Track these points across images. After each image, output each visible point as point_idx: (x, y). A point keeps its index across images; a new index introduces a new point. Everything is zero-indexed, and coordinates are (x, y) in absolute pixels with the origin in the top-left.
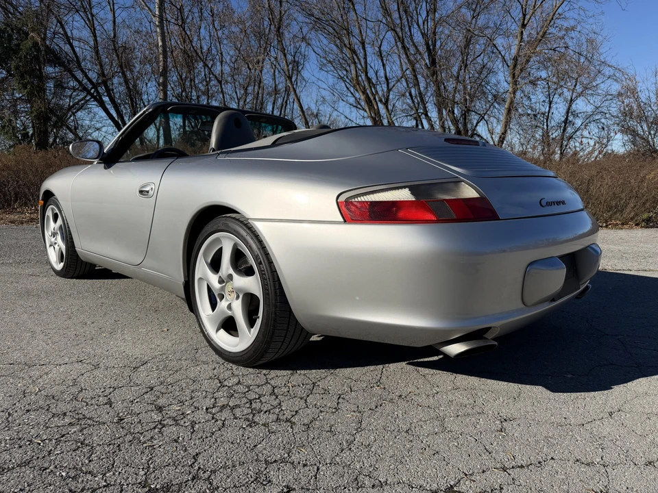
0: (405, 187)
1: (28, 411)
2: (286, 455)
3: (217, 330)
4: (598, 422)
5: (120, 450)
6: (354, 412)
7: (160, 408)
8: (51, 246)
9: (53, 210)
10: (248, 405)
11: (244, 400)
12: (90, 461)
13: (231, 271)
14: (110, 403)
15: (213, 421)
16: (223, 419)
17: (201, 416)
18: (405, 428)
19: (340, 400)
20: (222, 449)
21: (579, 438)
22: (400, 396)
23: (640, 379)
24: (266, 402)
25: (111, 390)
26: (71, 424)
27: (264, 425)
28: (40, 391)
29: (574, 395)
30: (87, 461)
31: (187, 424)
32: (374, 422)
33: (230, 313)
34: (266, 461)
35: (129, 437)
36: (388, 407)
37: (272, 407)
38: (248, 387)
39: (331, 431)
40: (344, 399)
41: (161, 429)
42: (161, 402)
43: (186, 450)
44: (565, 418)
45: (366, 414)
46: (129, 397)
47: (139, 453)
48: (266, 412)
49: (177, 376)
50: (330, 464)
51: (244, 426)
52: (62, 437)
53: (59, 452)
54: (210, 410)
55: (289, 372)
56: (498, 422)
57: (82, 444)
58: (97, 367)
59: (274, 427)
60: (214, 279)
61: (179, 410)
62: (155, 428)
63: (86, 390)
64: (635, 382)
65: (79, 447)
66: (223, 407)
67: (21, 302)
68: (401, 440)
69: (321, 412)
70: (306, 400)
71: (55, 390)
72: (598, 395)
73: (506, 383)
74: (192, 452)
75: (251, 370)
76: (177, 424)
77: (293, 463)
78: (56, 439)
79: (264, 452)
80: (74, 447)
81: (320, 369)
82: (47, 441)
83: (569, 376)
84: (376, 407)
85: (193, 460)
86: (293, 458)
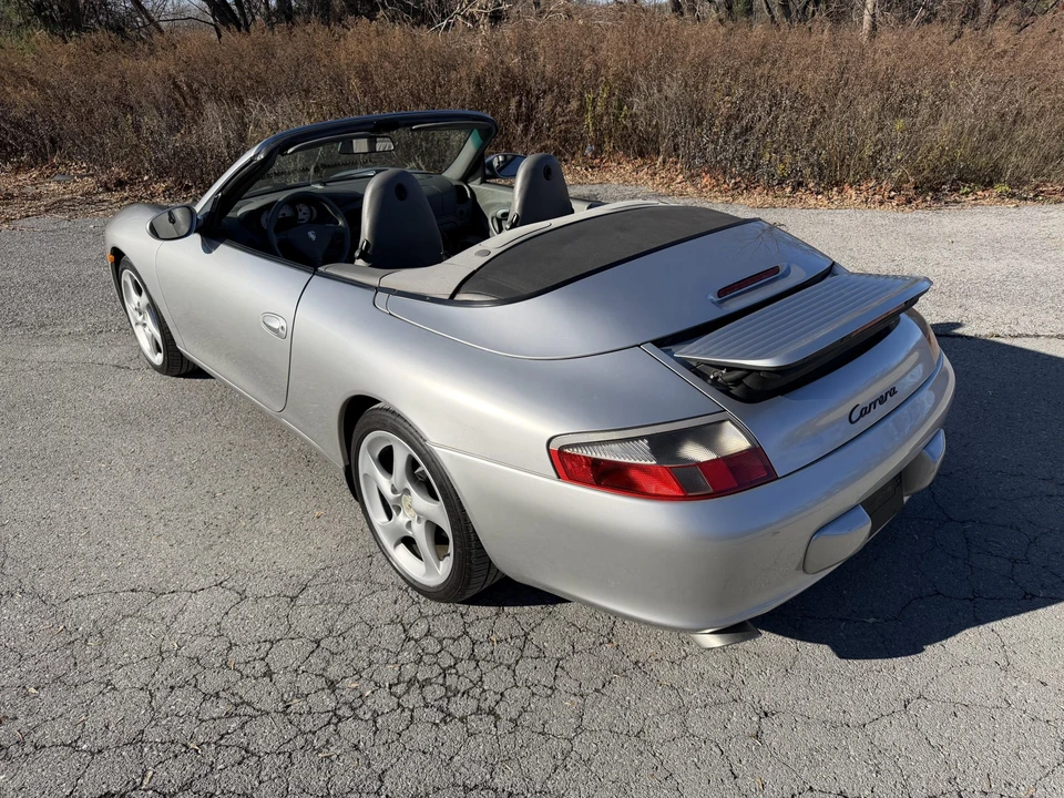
0: (642, 438)
1: (172, 688)
2: (488, 776)
3: (396, 545)
4: (885, 720)
5: (293, 765)
6: (575, 695)
7: (332, 683)
8: (137, 324)
9: (131, 276)
10: (440, 680)
11: (436, 669)
12: (260, 783)
13: (408, 486)
14: (269, 674)
15: (399, 711)
16: (411, 707)
17: (383, 701)
18: (636, 726)
19: (559, 671)
20: (412, 765)
21: (852, 753)
22: (637, 663)
23: (967, 631)
24: (463, 675)
25: (268, 646)
26: (229, 715)
27: (462, 719)
28: (180, 647)
29: (866, 663)
30: (257, 784)
31: (367, 717)
32: (600, 715)
33: (410, 533)
34: (465, 786)
35: (300, 741)
36: (620, 685)
37: (471, 685)
38: (440, 642)
39: (543, 733)
40: (563, 668)
41: (336, 725)
42: (334, 671)
43: (369, 766)
44: (844, 712)
45: (589, 701)
46: (292, 662)
47: (315, 770)
48: (464, 693)
49: (348, 618)
50: (540, 792)
51: (437, 721)
52: (221, 739)
53: (222, 766)
54: (394, 689)
55: (493, 609)
56: (755, 719)
57: (247, 752)
58: (243, 596)
59: (474, 723)
60: (385, 483)
61: (356, 689)
62: (329, 723)
63: (236, 645)
64: (959, 636)
65: (244, 758)
66: (410, 683)
67: (117, 442)
68: (629, 751)
69: (533, 694)
70: (514, 671)
71: (197, 646)
72: (900, 663)
73: (781, 637)
74: (377, 767)
75: (443, 605)
76: (356, 717)
77: (495, 791)
78: (215, 743)
79: (463, 770)
80: (238, 757)
81: (535, 605)
82: (205, 746)
83: (871, 620)
84: (604, 686)
85: (379, 783)
86: (496, 780)
